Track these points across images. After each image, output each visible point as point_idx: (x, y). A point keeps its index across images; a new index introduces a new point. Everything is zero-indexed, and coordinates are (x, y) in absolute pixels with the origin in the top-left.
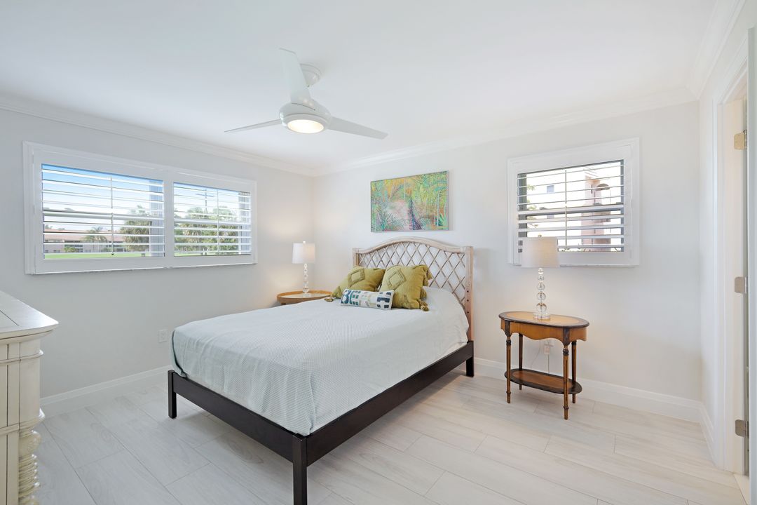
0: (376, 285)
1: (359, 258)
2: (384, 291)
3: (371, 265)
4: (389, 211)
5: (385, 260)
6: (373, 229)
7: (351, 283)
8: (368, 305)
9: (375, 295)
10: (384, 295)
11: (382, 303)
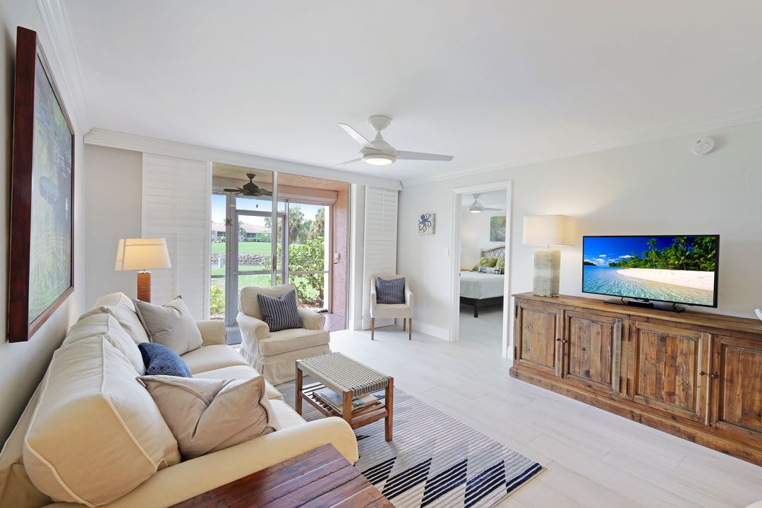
0: (494, 265)
1: (483, 253)
2: (497, 267)
3: (490, 257)
4: (500, 232)
5: (496, 255)
6: (491, 240)
7: (482, 265)
8: (490, 273)
9: (493, 269)
10: (498, 269)
11: (497, 272)
